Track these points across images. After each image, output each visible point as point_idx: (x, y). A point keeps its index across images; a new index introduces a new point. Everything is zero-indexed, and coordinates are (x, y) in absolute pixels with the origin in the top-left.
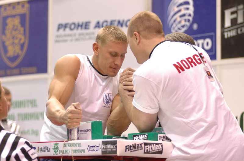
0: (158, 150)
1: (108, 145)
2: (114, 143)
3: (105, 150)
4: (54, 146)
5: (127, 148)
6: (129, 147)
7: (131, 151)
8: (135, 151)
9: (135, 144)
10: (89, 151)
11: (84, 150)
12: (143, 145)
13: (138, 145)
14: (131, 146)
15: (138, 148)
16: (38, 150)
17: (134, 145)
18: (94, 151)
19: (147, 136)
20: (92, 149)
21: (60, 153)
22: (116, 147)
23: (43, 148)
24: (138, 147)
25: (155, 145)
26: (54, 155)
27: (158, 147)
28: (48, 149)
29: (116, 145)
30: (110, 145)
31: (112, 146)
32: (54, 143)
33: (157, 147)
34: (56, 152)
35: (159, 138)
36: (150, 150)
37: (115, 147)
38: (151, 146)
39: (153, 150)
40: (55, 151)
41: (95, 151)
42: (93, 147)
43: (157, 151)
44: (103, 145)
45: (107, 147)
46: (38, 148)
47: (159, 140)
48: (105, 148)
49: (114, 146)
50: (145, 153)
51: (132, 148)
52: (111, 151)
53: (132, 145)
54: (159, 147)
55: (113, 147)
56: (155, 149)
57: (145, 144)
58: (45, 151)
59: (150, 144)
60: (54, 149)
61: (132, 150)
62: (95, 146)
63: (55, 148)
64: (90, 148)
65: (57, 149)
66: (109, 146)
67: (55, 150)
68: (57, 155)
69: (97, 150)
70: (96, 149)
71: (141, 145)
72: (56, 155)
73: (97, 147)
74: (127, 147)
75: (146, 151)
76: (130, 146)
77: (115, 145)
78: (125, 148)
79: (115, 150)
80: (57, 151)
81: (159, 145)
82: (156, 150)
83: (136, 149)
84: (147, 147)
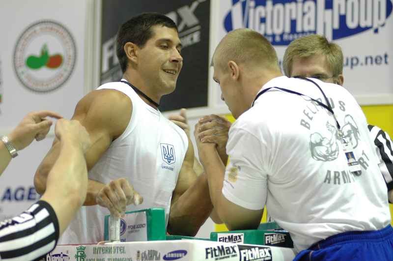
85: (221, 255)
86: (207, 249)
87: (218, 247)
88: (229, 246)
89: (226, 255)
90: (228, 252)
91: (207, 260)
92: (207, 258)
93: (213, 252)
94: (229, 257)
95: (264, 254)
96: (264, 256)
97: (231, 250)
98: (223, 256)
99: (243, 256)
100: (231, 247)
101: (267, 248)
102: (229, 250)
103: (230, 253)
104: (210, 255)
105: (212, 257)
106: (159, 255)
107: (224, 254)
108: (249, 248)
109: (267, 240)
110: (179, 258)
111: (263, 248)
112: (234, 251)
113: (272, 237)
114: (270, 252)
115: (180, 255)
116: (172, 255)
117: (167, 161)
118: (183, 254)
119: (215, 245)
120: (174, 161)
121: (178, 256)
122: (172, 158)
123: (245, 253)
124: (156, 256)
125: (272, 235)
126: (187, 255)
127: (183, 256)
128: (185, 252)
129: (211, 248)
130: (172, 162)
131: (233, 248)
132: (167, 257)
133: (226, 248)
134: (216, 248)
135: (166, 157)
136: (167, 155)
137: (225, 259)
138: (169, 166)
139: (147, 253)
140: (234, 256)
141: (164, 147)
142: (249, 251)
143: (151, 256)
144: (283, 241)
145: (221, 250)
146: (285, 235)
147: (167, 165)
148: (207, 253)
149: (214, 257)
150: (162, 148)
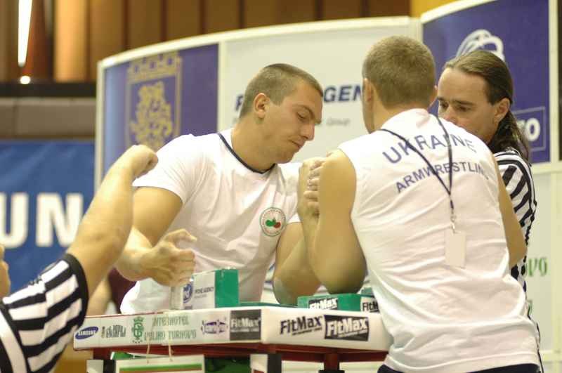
0: (358, 331)
1: (243, 320)
2: (256, 315)
3: (237, 331)
4: (135, 324)
5: (285, 327)
6: (289, 325)
7: (295, 332)
8: (304, 332)
9: (304, 318)
10: (204, 334)
11: (194, 333)
12: (322, 321)
13: (312, 319)
14: (293, 322)
15: (309, 326)
16: (103, 333)
17: (301, 319)
18: (215, 333)
19: (337, 301)
20: (211, 330)
21: (145, 339)
22: (260, 323)
23: (112, 328)
24: (311, 324)
25: (350, 320)
26: (135, 344)
27: (358, 325)
28: (123, 331)
29: (259, 319)
30: (247, 320)
31: (252, 322)
32: (136, 317)
33: (355, 325)
34: (138, 337)
35: (364, 307)
36: (340, 332)
37: (257, 324)
38: (342, 322)
39: (347, 331)
40: (136, 334)
41: (218, 332)
42: (212, 324)
43: (356, 333)
44: (233, 320)
45: (241, 324)
46: (104, 328)
47: (364, 310)
48: (236, 326)
49: (256, 322)
50: (326, 337)
51: (296, 326)
52: (250, 332)
53: (296, 320)
54: (361, 325)
55: (254, 323)
56: (351, 330)
57: (328, 318)
58: (116, 335)
59: (339, 318)
60: (134, 330)
61: (297, 332)
62: (215, 323)
63: (137, 327)
64: (207, 327)
65: (141, 329)
66: (246, 322)
67: (136, 331)
68: (141, 344)
69: (221, 331)
70: (218, 330)
71: (317, 319)
72: (138, 344)
73: (221, 323)
74: (285, 324)
75: (329, 334)
76: (291, 321)
77: (256, 319)
78: (280, 327)
79: (256, 330)
80: (140, 334)
81: (361, 321)
82: (353, 331)
83: (305, 327)
84: (332, 326)
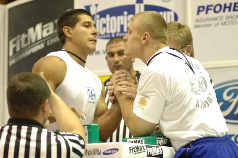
85: (138, 151)
86: (130, 148)
87: (136, 146)
88: (141, 146)
89: (140, 151)
90: (141, 149)
91: (130, 154)
92: (130, 153)
93: (133, 149)
94: (141, 152)
95: (159, 151)
96: (159, 152)
97: (142, 148)
98: (138, 152)
99: (149, 152)
100: (142, 146)
101: (160, 147)
102: (141, 148)
103: (142, 150)
104: (131, 151)
105: (133, 152)
106: (100, 152)
107: (139, 151)
108: (151, 147)
109: (158, 142)
110: (113, 153)
111: (158, 147)
112: (144, 149)
113: (160, 141)
114: (162, 149)
115: (114, 151)
116: (109, 152)
117: (91, 98)
118: (116, 151)
119: (134, 145)
120: (95, 98)
121: (112, 152)
122: (94, 96)
123: (149, 150)
124: (98, 152)
125: (161, 140)
126: (118, 152)
127: (116, 152)
128: (117, 150)
129: (132, 147)
130: (94, 98)
131: (143, 147)
132: (105, 152)
133: (140, 147)
134: (135, 147)
135: (90, 96)
136: (91, 94)
137: (139, 154)
138: (92, 101)
139: (92, 150)
140: (144, 152)
141: (89, 89)
142: (151, 148)
143: (95, 153)
144: (167, 143)
145: (137, 148)
146: (167, 140)
147: (90, 100)
148: (130, 150)
149: (134, 153)
150: (88, 90)
